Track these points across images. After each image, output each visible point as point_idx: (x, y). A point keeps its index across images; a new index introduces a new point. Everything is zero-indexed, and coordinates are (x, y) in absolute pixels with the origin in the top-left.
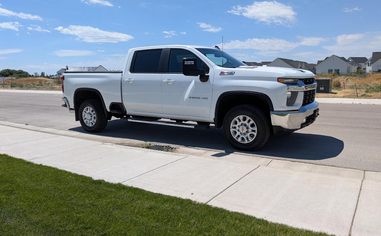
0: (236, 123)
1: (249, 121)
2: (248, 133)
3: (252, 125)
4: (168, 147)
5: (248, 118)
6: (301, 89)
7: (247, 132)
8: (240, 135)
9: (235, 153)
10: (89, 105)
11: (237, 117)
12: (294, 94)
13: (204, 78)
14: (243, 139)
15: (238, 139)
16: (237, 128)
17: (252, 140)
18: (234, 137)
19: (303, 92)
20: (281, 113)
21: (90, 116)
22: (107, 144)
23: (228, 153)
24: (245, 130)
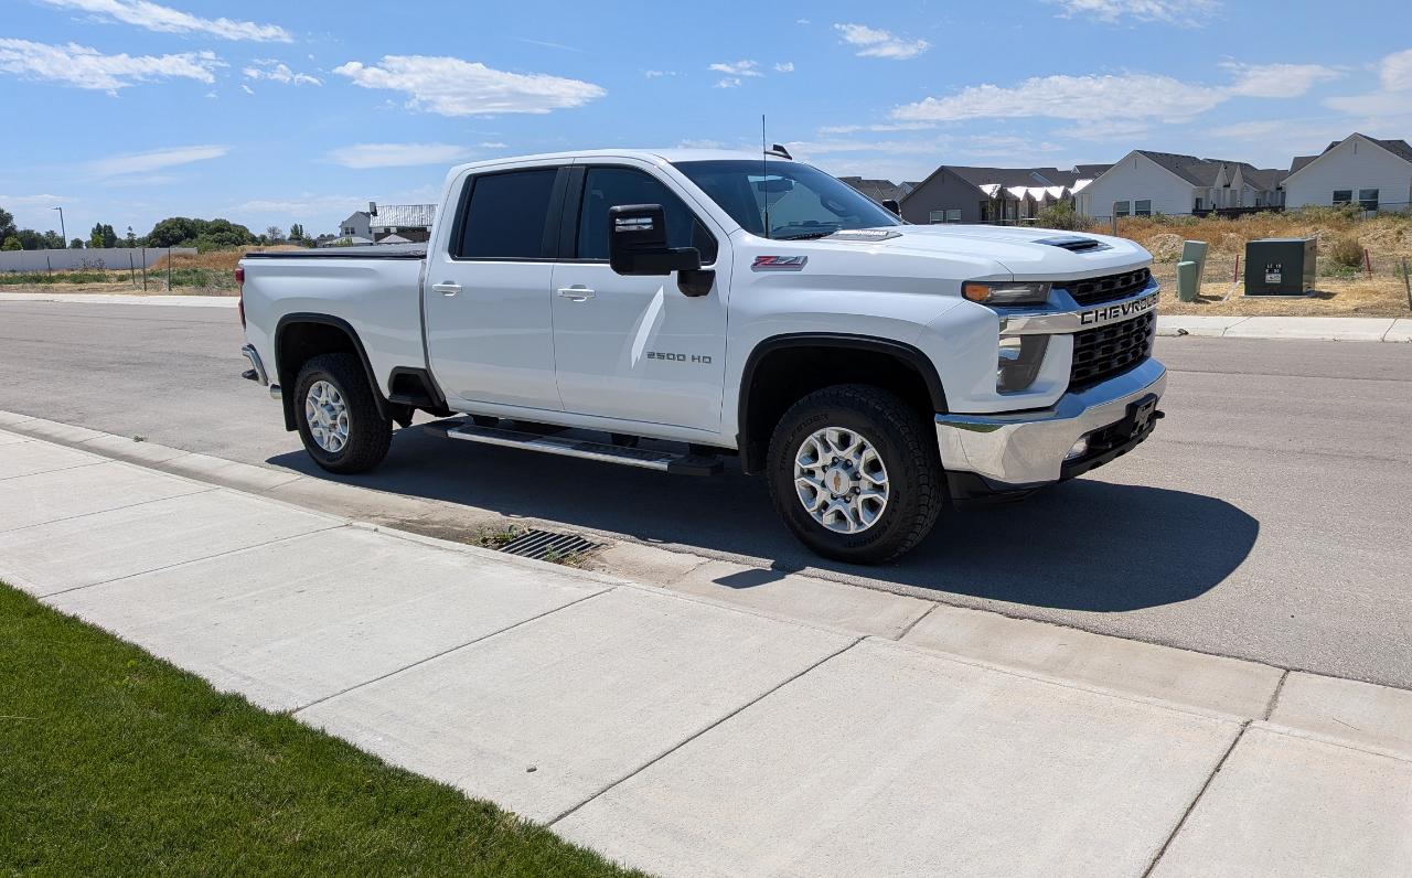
0: (814, 456)
1: (862, 448)
2: (858, 494)
3: (873, 467)
4: (574, 541)
5: (857, 439)
6: (1062, 327)
7: (855, 491)
8: (830, 501)
9: (809, 570)
10: (326, 375)
11: (817, 434)
12: (1034, 346)
13: (697, 283)
14: (840, 516)
15: (821, 515)
16: (819, 475)
17: (874, 523)
18: (808, 511)
19: (1072, 337)
20: (980, 423)
21: (328, 415)
22: (359, 528)
23: (780, 571)
24: (846, 484)
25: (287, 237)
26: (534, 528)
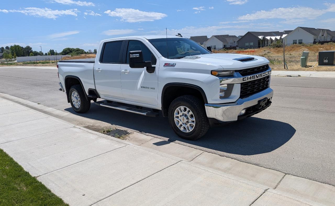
0: (179, 113)
1: (189, 111)
2: (188, 123)
3: (192, 116)
4: (125, 132)
5: (188, 109)
6: (237, 81)
7: (188, 122)
8: (182, 124)
9: (177, 141)
10: (75, 90)
11: (179, 108)
12: (230, 86)
13: (151, 70)
14: (184, 128)
15: (180, 127)
16: (180, 118)
17: (192, 130)
18: (177, 126)
19: (240, 84)
20: (216, 106)
21: (76, 99)
23: (170, 141)
24: (186, 120)
25: (93, 52)
26: (117, 128)
